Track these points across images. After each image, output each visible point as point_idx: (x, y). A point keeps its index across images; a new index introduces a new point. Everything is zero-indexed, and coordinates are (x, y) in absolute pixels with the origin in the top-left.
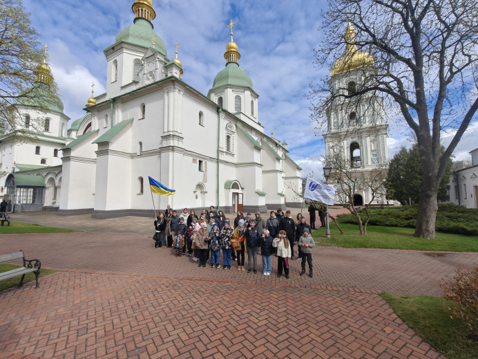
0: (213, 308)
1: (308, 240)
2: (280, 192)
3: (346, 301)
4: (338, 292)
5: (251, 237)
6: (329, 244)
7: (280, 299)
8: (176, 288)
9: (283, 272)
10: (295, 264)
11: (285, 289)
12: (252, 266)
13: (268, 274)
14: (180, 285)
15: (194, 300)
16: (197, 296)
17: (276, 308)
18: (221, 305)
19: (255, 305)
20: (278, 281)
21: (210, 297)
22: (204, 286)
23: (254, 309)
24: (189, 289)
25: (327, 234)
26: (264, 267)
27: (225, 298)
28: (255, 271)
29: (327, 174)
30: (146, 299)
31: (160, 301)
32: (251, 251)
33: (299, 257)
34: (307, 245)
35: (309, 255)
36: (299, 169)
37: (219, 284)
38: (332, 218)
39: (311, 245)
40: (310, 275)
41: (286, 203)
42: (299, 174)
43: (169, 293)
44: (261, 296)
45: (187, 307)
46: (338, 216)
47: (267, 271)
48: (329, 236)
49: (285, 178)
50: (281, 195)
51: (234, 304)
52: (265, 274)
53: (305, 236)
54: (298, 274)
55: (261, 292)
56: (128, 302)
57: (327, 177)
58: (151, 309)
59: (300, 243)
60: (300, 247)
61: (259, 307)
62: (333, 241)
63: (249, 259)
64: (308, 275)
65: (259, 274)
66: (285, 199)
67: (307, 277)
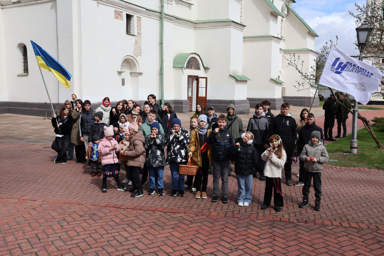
0: (156, 245)
1: (317, 151)
2: (274, 77)
3: (370, 242)
4: (360, 230)
5: (219, 144)
6: (355, 164)
7: (262, 236)
8: (95, 218)
9: (272, 203)
10: (293, 191)
11: (272, 224)
12: (219, 193)
13: (246, 204)
14: (101, 215)
15: (126, 234)
16: (129, 229)
17: (255, 248)
18: (168, 242)
19: (223, 243)
20: (261, 214)
21: (151, 231)
22: (141, 217)
23: (220, 248)
24: (118, 220)
25: (352, 148)
26: (240, 193)
27: (175, 233)
28: (224, 200)
29: (363, 40)
30: (50, 231)
31: (72, 233)
32: (218, 168)
33: (301, 180)
34: (315, 160)
35: (317, 176)
36: (313, 34)
37: (165, 215)
38: (364, 120)
39: (322, 159)
40: (316, 208)
41: (284, 98)
42: (310, 43)
43: (85, 225)
44: (232, 231)
45: (114, 243)
46: (376, 120)
47: (245, 199)
48: (355, 151)
49: (286, 52)
50: (277, 82)
51: (190, 241)
52: (241, 204)
53: (312, 145)
54: (296, 206)
55: (234, 227)
56: (21, 234)
57: (361, 46)
58: (59, 243)
59: (304, 156)
60: (302, 162)
61: (228, 245)
62: (362, 159)
63: (215, 181)
64: (311, 207)
65: (231, 205)
66: (283, 90)
67: (310, 210)
